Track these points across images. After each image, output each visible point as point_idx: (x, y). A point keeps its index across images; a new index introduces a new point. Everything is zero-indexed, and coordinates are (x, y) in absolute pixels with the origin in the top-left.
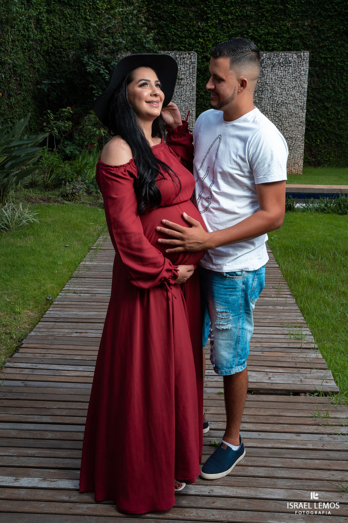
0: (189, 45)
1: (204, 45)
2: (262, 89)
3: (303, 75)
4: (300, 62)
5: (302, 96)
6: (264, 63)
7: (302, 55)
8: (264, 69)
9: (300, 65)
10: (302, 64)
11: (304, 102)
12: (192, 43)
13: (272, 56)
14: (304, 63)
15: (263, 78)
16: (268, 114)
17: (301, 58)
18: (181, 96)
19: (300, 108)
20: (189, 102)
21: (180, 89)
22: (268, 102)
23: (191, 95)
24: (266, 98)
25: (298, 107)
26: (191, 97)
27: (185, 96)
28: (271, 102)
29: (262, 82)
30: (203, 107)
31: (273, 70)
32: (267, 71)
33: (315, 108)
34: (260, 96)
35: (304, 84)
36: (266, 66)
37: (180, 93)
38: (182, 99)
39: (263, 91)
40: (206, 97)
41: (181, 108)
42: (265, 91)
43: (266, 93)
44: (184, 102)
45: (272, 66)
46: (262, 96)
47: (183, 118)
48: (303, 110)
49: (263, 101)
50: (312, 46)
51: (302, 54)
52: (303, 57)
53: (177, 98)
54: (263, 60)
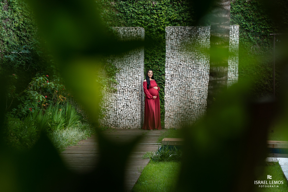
0: (145, 21)
1: (158, 20)
2: (199, 57)
3: (234, 44)
4: (231, 34)
5: (234, 62)
6: (199, 35)
7: (233, 29)
8: (199, 40)
9: (231, 36)
10: (232, 36)
11: (236, 68)
12: (148, 18)
13: (206, 30)
14: (234, 34)
15: (199, 48)
16: (204, 78)
17: (232, 31)
18: (129, 63)
19: (233, 72)
20: (136, 69)
21: (128, 58)
22: (204, 68)
23: (138, 62)
24: (202, 64)
25: (231, 72)
26: (138, 64)
27: (132, 63)
28: (207, 68)
29: (198, 51)
30: (158, 72)
31: (207, 41)
32: (202, 42)
33: (258, 72)
34: (197, 63)
35: (235, 53)
36: (201, 38)
37: (128, 61)
38: (130, 66)
39: (199, 59)
40: (160, 64)
41: (129, 74)
42: (201, 59)
43: (202, 60)
44: (132, 69)
45: (206, 37)
46: (199, 63)
47: (131, 82)
48: (235, 74)
49: (200, 67)
50: (253, 19)
51: (232, 27)
52: (233, 30)
53: (125, 65)
54: (198, 33)
